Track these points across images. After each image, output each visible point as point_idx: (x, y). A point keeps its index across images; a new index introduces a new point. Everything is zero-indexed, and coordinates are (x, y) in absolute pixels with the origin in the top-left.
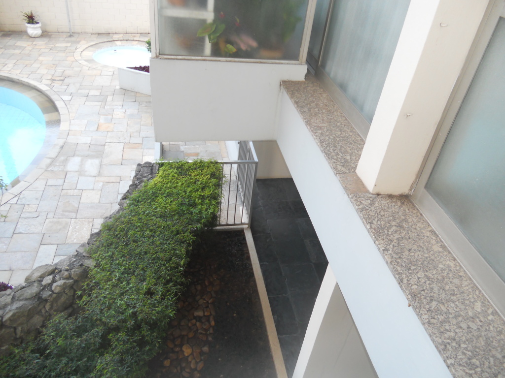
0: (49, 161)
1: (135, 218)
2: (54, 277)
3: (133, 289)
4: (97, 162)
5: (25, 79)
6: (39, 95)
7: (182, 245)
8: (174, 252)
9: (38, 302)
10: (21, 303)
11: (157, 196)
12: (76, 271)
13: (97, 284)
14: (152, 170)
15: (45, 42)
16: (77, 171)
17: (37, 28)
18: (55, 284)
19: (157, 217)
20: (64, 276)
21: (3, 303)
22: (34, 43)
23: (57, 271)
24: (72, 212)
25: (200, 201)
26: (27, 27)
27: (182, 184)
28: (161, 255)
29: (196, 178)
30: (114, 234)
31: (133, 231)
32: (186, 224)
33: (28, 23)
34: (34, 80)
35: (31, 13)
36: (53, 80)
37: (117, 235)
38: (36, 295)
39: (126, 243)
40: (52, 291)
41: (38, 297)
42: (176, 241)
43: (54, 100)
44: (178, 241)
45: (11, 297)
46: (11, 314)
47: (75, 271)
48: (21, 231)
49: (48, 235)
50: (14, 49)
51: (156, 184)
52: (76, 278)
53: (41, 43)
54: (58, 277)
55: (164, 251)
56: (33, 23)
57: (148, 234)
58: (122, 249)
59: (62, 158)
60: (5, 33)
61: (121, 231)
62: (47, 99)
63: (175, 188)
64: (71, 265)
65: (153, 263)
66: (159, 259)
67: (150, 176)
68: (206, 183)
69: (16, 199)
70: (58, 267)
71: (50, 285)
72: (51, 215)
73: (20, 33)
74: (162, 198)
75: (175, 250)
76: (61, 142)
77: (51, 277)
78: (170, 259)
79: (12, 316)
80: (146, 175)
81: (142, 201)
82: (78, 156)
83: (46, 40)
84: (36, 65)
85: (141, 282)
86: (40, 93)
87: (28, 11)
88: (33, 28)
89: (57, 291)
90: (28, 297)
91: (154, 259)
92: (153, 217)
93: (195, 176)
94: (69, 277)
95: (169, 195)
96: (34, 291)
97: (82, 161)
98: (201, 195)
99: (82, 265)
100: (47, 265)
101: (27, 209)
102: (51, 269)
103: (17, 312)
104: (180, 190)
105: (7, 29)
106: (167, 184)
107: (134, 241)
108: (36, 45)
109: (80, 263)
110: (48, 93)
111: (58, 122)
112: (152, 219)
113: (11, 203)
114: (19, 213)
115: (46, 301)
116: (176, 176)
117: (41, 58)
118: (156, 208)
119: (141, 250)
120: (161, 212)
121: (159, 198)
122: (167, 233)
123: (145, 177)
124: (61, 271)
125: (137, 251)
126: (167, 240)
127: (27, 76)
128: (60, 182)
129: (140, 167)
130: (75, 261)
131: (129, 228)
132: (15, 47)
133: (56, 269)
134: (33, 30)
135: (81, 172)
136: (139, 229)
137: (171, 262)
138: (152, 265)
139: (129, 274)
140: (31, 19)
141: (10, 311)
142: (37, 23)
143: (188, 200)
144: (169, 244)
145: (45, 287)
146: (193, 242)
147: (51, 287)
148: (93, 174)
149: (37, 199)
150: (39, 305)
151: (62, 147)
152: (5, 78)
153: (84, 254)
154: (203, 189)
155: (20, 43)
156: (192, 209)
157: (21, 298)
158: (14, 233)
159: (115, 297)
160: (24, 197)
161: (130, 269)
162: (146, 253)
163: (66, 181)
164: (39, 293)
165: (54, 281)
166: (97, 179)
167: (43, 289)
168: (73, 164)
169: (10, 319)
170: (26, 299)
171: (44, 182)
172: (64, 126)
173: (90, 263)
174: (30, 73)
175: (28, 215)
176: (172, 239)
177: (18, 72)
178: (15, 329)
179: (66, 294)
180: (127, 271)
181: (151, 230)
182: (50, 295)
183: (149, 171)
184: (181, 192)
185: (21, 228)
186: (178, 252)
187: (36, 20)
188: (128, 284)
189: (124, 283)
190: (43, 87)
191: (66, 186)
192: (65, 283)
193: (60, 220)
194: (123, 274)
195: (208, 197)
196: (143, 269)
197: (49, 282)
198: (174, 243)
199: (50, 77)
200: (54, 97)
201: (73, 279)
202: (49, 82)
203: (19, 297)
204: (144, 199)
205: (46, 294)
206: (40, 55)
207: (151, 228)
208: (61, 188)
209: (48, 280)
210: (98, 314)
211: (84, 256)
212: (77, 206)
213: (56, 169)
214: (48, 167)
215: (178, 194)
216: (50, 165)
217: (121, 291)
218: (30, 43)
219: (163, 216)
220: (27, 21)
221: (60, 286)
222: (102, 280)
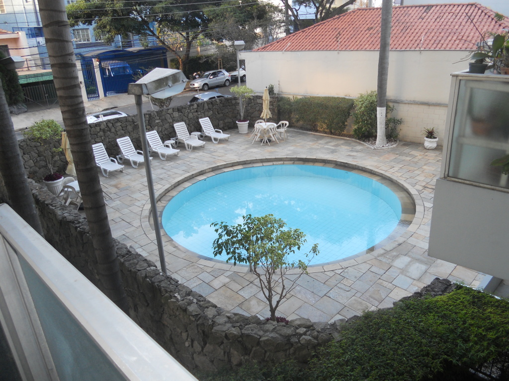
0: (382, 252)
1: (394, 320)
2: (307, 331)
3: (353, 377)
4: (423, 267)
5: (402, 182)
6: (407, 197)
7: (424, 369)
8: (410, 370)
9: (286, 342)
10: (277, 335)
11: (431, 312)
12: (324, 336)
13: (329, 354)
14: (446, 288)
15: (435, 155)
16: (400, 269)
17: (433, 142)
18: (304, 336)
19: (416, 330)
20: (313, 334)
21: (267, 328)
22: (426, 154)
23: (312, 328)
24: (376, 300)
25: (476, 339)
26: (425, 140)
27: (466, 313)
28: (396, 364)
29: (489, 316)
30: (368, 323)
31: (384, 330)
32: (443, 352)
33: (427, 137)
34: (409, 183)
35: (433, 129)
36: (426, 187)
37: (370, 326)
38: (288, 336)
39: (373, 337)
40: (299, 341)
41: (288, 337)
42: (420, 362)
43: (416, 204)
44: (422, 363)
45: (274, 327)
46: (266, 338)
47: (322, 336)
48: (331, 296)
49: (347, 309)
50: (407, 157)
51: (437, 301)
52: (320, 341)
53: (432, 154)
54: (308, 333)
55: (401, 362)
56: (431, 138)
57: (396, 339)
58: (366, 339)
59: (395, 254)
60: (406, 143)
61: (375, 324)
62: (412, 201)
63: (456, 313)
64: (324, 330)
65: (384, 367)
66: (392, 366)
67: (440, 293)
68: (497, 324)
69: (342, 271)
70: (315, 326)
71: (301, 335)
72: (359, 295)
73: (418, 145)
74: (434, 316)
75: (413, 368)
76: (401, 240)
77: (305, 330)
78: (402, 374)
79: (266, 340)
80: (436, 290)
81: (412, 309)
82: (409, 256)
83: (437, 153)
84: (417, 172)
85: (363, 376)
86: (409, 196)
87: (430, 128)
88: (430, 141)
89: (302, 342)
90: (282, 334)
91: (388, 364)
92: (412, 328)
93: (490, 312)
94: (316, 338)
95: (444, 317)
96: (288, 332)
97: (411, 262)
98: (481, 334)
99: (330, 334)
100: (308, 320)
101: (345, 282)
102: (308, 323)
103: (270, 340)
104: (460, 318)
105: (408, 140)
106: (450, 306)
107: (380, 339)
108: (427, 155)
109: (330, 332)
110: (415, 197)
111: (410, 223)
112: (409, 329)
113: (337, 272)
114: (337, 282)
115: (292, 345)
116: (466, 303)
117: (425, 167)
118: (420, 322)
119: (381, 350)
120: (423, 328)
121: (432, 314)
122: (415, 348)
123: (435, 291)
124: (314, 330)
125: (377, 349)
126: (411, 355)
127: (405, 179)
128: (382, 272)
129: (437, 281)
130: (328, 328)
131: (383, 326)
132: (408, 155)
133: (312, 326)
134: (429, 143)
135: (403, 271)
136: (391, 331)
137: (401, 377)
138: (382, 368)
139: (357, 362)
140: (431, 135)
141: (267, 336)
142: (435, 138)
143: (461, 331)
144: (411, 360)
145: (297, 334)
146: (438, 372)
147: (300, 337)
148: (413, 277)
149: (356, 277)
150: (286, 344)
151: (400, 245)
152: (387, 178)
153: (338, 327)
154: (488, 329)
155: (414, 152)
156: (459, 341)
157: (278, 332)
158: (325, 295)
159: (334, 373)
160: (347, 272)
161: (362, 360)
162: (384, 355)
163: (387, 273)
164: (290, 336)
165: (305, 334)
166: (415, 282)
167: (294, 335)
168: (401, 262)
169: (264, 341)
170: (281, 335)
171: (368, 267)
172: (412, 228)
173: (337, 336)
174: (408, 177)
175: (342, 286)
176: (417, 357)
177: (400, 175)
178: (266, 352)
179: (308, 349)
180: (358, 360)
181: (402, 338)
182: (296, 342)
183: (443, 288)
184: (459, 319)
185: (331, 294)
186: (415, 372)
187: (435, 136)
188: (352, 370)
189: (349, 367)
190: (413, 191)
191: (384, 276)
192: (310, 340)
193: (364, 302)
194: (353, 360)
195: (489, 340)
196: (372, 367)
197: (302, 332)
198: (415, 362)
199: (424, 184)
200: (418, 202)
201: (318, 341)
202: (421, 188)
203: (277, 330)
204: (415, 308)
205: (294, 340)
206: (425, 164)
207: (403, 336)
208: (379, 277)
209: (302, 330)
210: (314, 377)
211: (337, 329)
212: (384, 297)
213: (384, 260)
214: (378, 256)
215: (454, 320)
216: (382, 255)
217: (342, 372)
218: (422, 153)
219: (423, 332)
220: (426, 136)
221: (306, 340)
222: (333, 353)
